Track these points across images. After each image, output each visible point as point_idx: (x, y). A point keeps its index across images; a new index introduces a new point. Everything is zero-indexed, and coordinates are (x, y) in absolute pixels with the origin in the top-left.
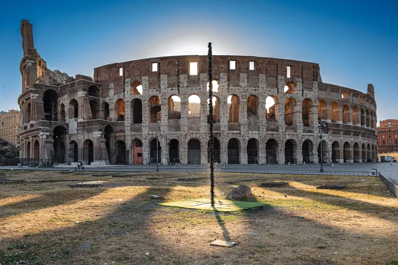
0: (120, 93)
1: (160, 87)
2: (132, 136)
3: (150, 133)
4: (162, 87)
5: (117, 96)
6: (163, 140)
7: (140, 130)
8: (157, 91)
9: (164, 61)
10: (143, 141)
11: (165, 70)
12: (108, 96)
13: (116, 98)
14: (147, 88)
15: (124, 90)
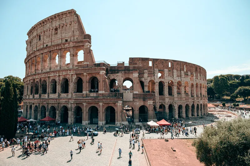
0: (152, 77)
1: (173, 76)
2: (160, 102)
3: (170, 101)
4: (174, 76)
5: (149, 78)
6: (176, 105)
7: (164, 99)
8: (172, 78)
9: (175, 62)
10: (166, 106)
11: (175, 67)
12: (143, 77)
13: (149, 79)
14: (167, 76)
15: (154, 75)
